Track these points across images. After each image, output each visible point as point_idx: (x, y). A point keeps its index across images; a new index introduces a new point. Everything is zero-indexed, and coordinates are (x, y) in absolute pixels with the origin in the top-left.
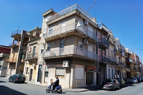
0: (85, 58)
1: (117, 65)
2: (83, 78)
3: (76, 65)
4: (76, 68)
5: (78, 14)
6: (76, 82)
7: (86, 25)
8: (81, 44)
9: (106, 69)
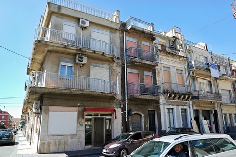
0: (68, 91)
1: (194, 98)
2: (75, 133)
3: (52, 108)
4: (50, 113)
5: (56, 10)
6: (52, 142)
7: (83, 27)
8: (71, 65)
9: (159, 110)
